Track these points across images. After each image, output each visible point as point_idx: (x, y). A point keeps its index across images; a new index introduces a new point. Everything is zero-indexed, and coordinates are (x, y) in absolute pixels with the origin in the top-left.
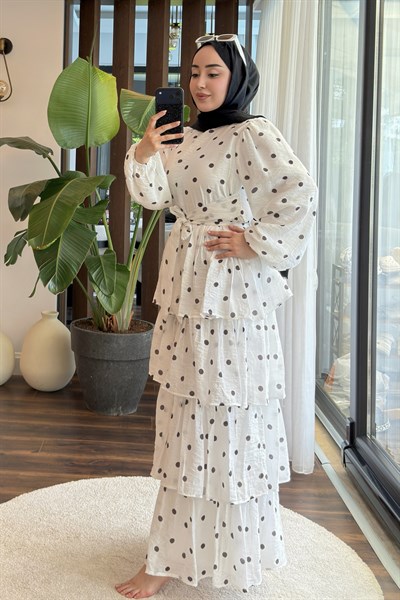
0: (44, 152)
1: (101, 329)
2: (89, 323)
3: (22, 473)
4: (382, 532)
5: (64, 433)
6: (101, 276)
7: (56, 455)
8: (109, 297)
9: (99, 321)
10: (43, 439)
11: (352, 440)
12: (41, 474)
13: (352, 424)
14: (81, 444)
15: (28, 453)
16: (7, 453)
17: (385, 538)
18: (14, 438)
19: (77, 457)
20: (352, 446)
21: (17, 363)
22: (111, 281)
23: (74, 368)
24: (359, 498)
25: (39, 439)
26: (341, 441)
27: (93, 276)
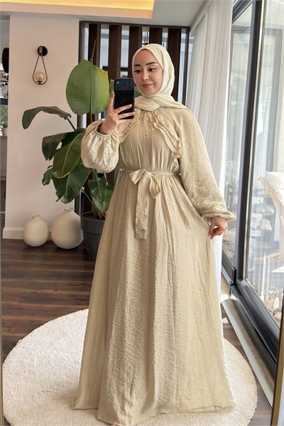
0: (65, 116)
1: (98, 218)
2: (91, 215)
3: (46, 306)
4: (250, 340)
5: (74, 277)
6: (97, 192)
7: (67, 292)
8: (101, 203)
9: (97, 214)
10: (62, 282)
11: (235, 280)
12: (57, 306)
13: (235, 271)
14: (84, 284)
15: (51, 291)
16: (39, 292)
17: (251, 343)
18: (44, 281)
19: (80, 293)
20: (235, 284)
21: (50, 234)
22: (103, 194)
23: (83, 238)
24: (237, 316)
25: (59, 281)
26: (229, 280)
27: (93, 192)
